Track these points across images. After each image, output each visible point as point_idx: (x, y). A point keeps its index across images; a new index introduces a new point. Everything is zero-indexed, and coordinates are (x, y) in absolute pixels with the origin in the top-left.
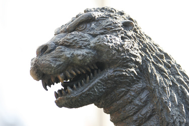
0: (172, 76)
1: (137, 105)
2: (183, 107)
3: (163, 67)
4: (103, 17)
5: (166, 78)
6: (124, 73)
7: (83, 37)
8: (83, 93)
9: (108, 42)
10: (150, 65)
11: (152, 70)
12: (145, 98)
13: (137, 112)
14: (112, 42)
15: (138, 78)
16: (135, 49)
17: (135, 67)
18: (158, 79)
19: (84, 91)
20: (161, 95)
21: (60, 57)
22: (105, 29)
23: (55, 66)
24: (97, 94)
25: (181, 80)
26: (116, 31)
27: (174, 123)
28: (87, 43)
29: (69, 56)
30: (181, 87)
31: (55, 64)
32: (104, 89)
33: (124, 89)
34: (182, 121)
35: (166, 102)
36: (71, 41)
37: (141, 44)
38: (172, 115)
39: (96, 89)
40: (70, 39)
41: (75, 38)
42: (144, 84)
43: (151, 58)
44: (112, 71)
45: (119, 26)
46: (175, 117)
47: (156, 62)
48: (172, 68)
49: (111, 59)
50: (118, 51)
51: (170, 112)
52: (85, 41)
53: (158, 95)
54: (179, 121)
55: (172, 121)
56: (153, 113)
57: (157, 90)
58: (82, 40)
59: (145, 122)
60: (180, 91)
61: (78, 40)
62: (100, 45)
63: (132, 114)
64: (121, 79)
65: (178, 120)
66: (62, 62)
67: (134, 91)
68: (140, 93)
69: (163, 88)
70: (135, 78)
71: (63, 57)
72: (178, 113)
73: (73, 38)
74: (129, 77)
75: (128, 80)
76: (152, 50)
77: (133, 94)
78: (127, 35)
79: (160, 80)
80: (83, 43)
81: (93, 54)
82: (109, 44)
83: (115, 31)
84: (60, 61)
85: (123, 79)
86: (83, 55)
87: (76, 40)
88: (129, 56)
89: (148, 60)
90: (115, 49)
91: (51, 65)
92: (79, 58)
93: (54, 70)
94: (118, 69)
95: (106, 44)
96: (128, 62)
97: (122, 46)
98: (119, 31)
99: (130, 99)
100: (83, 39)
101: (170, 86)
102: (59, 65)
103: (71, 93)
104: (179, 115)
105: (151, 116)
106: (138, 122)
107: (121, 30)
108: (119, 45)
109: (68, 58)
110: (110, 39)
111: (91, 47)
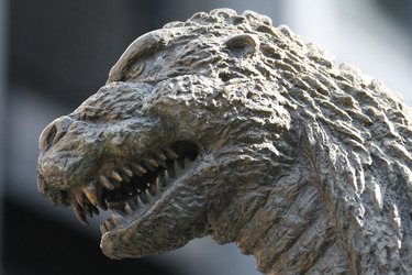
0: (372, 144)
1: (292, 225)
2: (396, 213)
3: (349, 126)
4: (186, 37)
5: (358, 149)
6: (242, 157)
7: (125, 92)
8: (145, 220)
9: (179, 93)
10: (313, 126)
11: (318, 137)
12: (309, 205)
13: (294, 241)
14: (190, 92)
15: (287, 161)
16: (264, 96)
17: (273, 139)
18: (333, 155)
19: (147, 215)
20: (340, 192)
21: (74, 147)
22: (181, 63)
23: (66, 169)
24: (184, 215)
25: (396, 149)
26: (205, 63)
27: (372, 252)
28: (133, 104)
29: (92, 141)
30: (395, 166)
31: (65, 165)
32: (199, 201)
33: (254, 194)
34: (391, 245)
35: (351, 208)
36: (98, 106)
37: (286, 82)
38: (367, 236)
39: (176, 205)
40: (96, 102)
41: (107, 99)
42: (306, 172)
43: (315, 111)
44: (211, 157)
45: (214, 52)
46: (374, 240)
47: (331, 117)
48: (375, 125)
49: (199, 131)
50: (211, 108)
51: (361, 229)
52: (132, 99)
53: (334, 193)
54: (386, 247)
55: (367, 249)
56: (329, 236)
57: (331, 182)
58: (121, 101)
59: (315, 261)
60: (392, 176)
61: (113, 101)
62: (162, 103)
63: (283, 247)
64: (241, 172)
65: (381, 246)
66: (80, 158)
67: (280, 193)
68: (296, 196)
69: (346, 174)
70: (275, 164)
71: (80, 146)
72: (384, 228)
73: (102, 98)
74: (258, 162)
75: (258, 172)
76: (320, 90)
77: (279, 200)
78: (238, 69)
79: (340, 158)
80: (123, 107)
81: (147, 126)
82: (183, 97)
83: (204, 65)
84: (75, 156)
85: (244, 171)
86: (122, 134)
87: (109, 101)
88: (245, 115)
89: (308, 116)
90: (202, 107)
91: (57, 168)
92: (115, 141)
93: (67, 177)
94: (227, 149)
95: (175, 97)
96: (245, 129)
97: (219, 95)
98: (214, 61)
99: (274, 212)
100: (124, 97)
101: (366, 167)
102: (75, 166)
103: (119, 222)
104: (385, 234)
105: (326, 245)
106: (299, 263)
107: (219, 58)
108: (209, 95)
109: (91, 145)
110: (185, 86)
111: (145, 111)
